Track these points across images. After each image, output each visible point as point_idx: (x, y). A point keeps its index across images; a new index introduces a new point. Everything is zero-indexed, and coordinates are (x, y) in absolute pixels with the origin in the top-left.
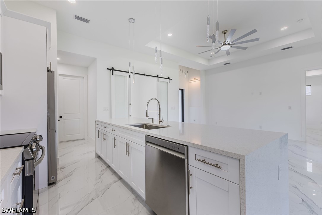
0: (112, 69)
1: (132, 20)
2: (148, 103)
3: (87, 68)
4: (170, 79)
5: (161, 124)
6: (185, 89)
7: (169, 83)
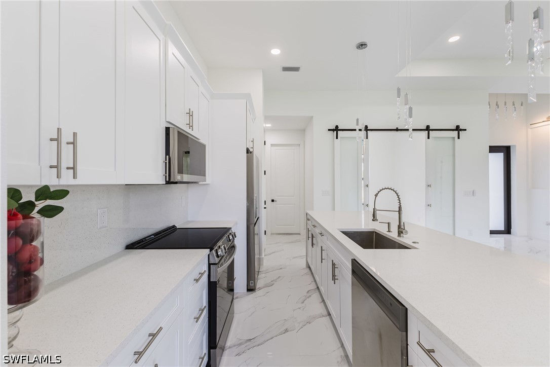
0: (337, 129)
1: (362, 46)
2: (376, 195)
3: (303, 131)
4: (461, 130)
5: (403, 237)
6: (515, 146)
7: (459, 138)
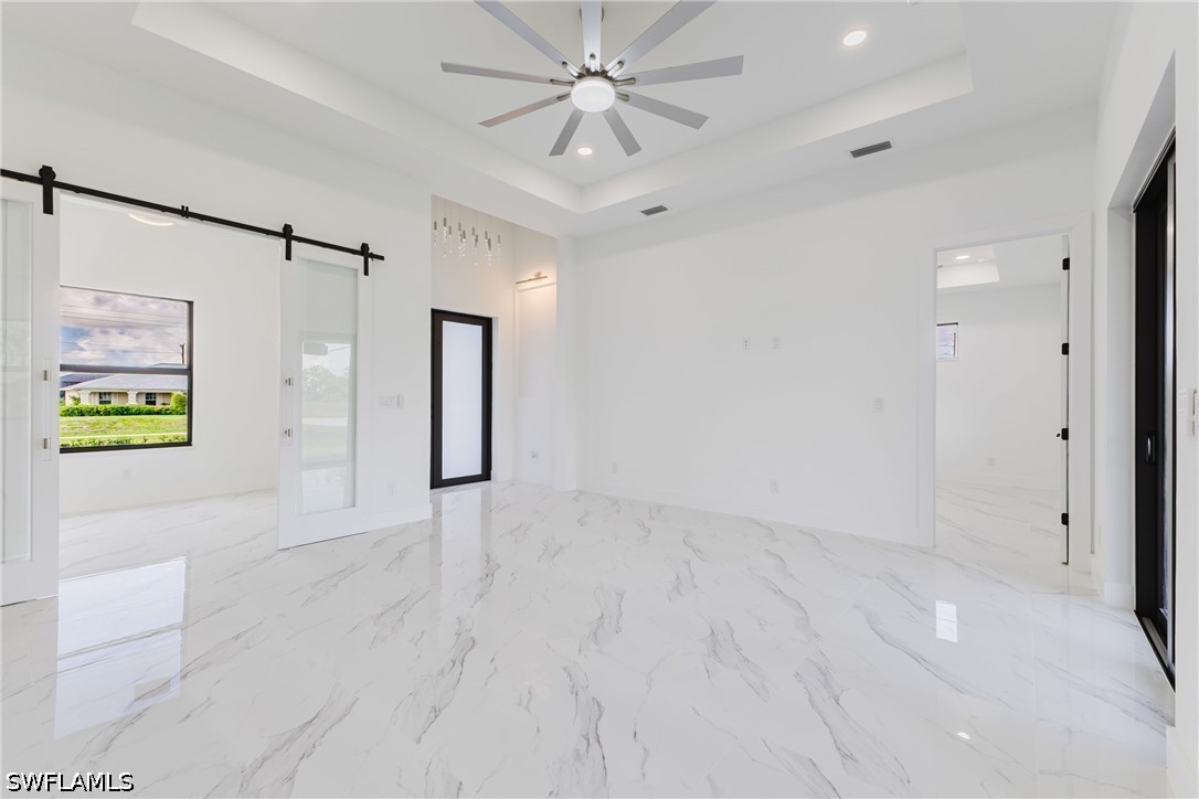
4: (372, 256)
6: (497, 318)
7: (366, 273)
